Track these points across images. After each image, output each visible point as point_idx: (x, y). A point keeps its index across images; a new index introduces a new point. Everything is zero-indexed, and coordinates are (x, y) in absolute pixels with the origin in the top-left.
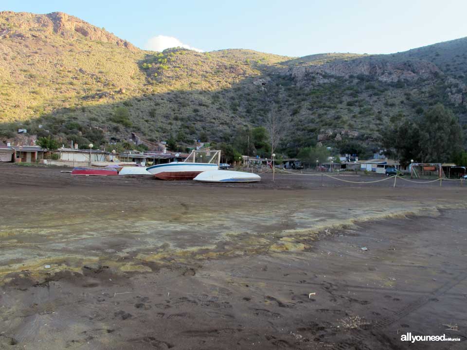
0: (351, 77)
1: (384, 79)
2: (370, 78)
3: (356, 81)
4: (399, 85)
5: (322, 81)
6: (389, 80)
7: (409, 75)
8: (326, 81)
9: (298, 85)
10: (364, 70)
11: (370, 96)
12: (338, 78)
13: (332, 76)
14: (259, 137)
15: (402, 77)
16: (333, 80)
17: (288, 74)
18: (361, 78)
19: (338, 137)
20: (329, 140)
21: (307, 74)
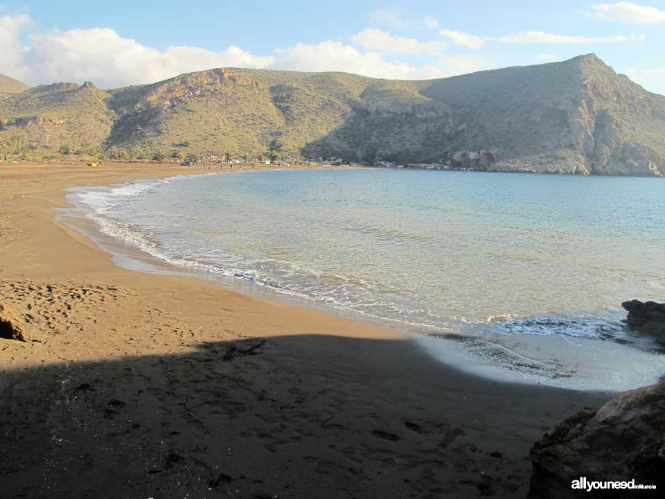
0: (402, 113)
1: (418, 116)
2: (412, 115)
3: (404, 116)
4: (425, 120)
5: (385, 116)
6: (421, 117)
7: (433, 114)
8: (388, 115)
9: (372, 117)
10: (409, 109)
11: (408, 128)
12: (395, 114)
13: (391, 112)
14: (354, 154)
15: (429, 115)
16: (391, 115)
17: (366, 108)
18: (407, 114)
19: (384, 154)
20: (380, 155)
21: (376, 111)
